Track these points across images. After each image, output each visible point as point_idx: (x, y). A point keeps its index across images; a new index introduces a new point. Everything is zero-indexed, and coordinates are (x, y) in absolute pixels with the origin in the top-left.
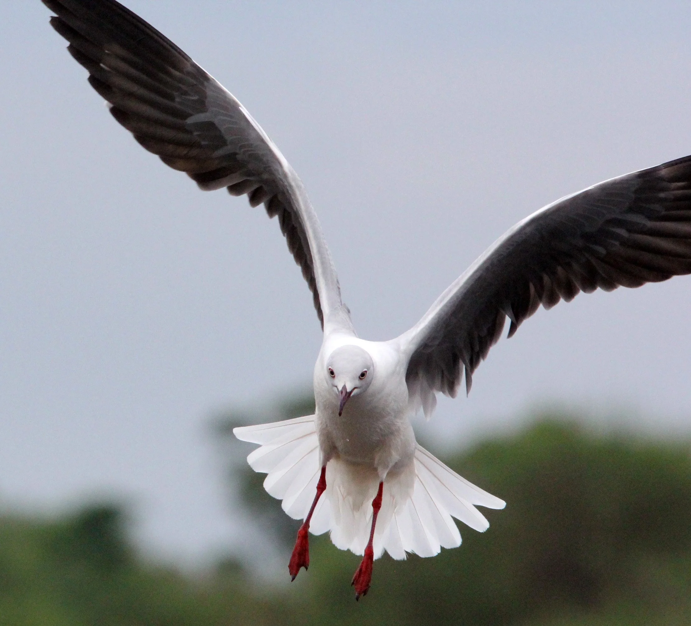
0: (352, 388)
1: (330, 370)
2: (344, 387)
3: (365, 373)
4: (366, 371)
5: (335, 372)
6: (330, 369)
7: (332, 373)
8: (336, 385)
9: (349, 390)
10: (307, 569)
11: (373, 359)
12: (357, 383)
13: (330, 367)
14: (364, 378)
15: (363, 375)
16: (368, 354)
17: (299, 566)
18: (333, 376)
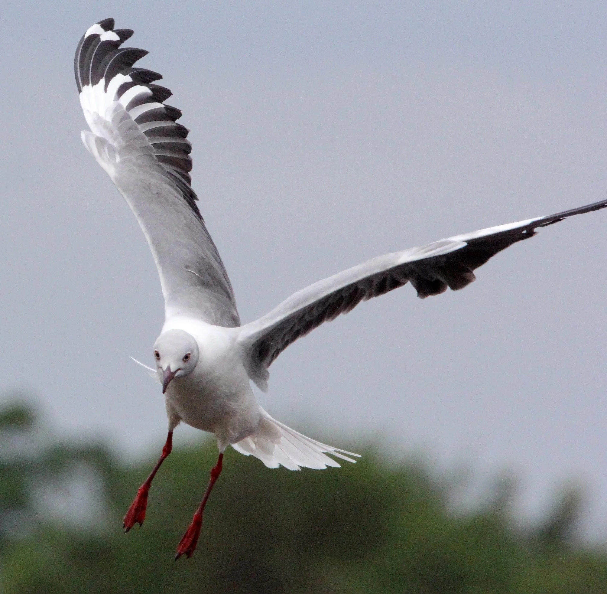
0: (176, 369)
1: (156, 353)
2: (169, 368)
3: (189, 355)
4: (189, 354)
5: (160, 354)
6: (156, 351)
7: (158, 355)
8: (161, 366)
9: (173, 370)
10: (141, 525)
11: (198, 343)
12: (181, 365)
13: (156, 350)
14: (187, 360)
15: (187, 357)
16: (193, 338)
17: (134, 521)
18: (158, 358)
